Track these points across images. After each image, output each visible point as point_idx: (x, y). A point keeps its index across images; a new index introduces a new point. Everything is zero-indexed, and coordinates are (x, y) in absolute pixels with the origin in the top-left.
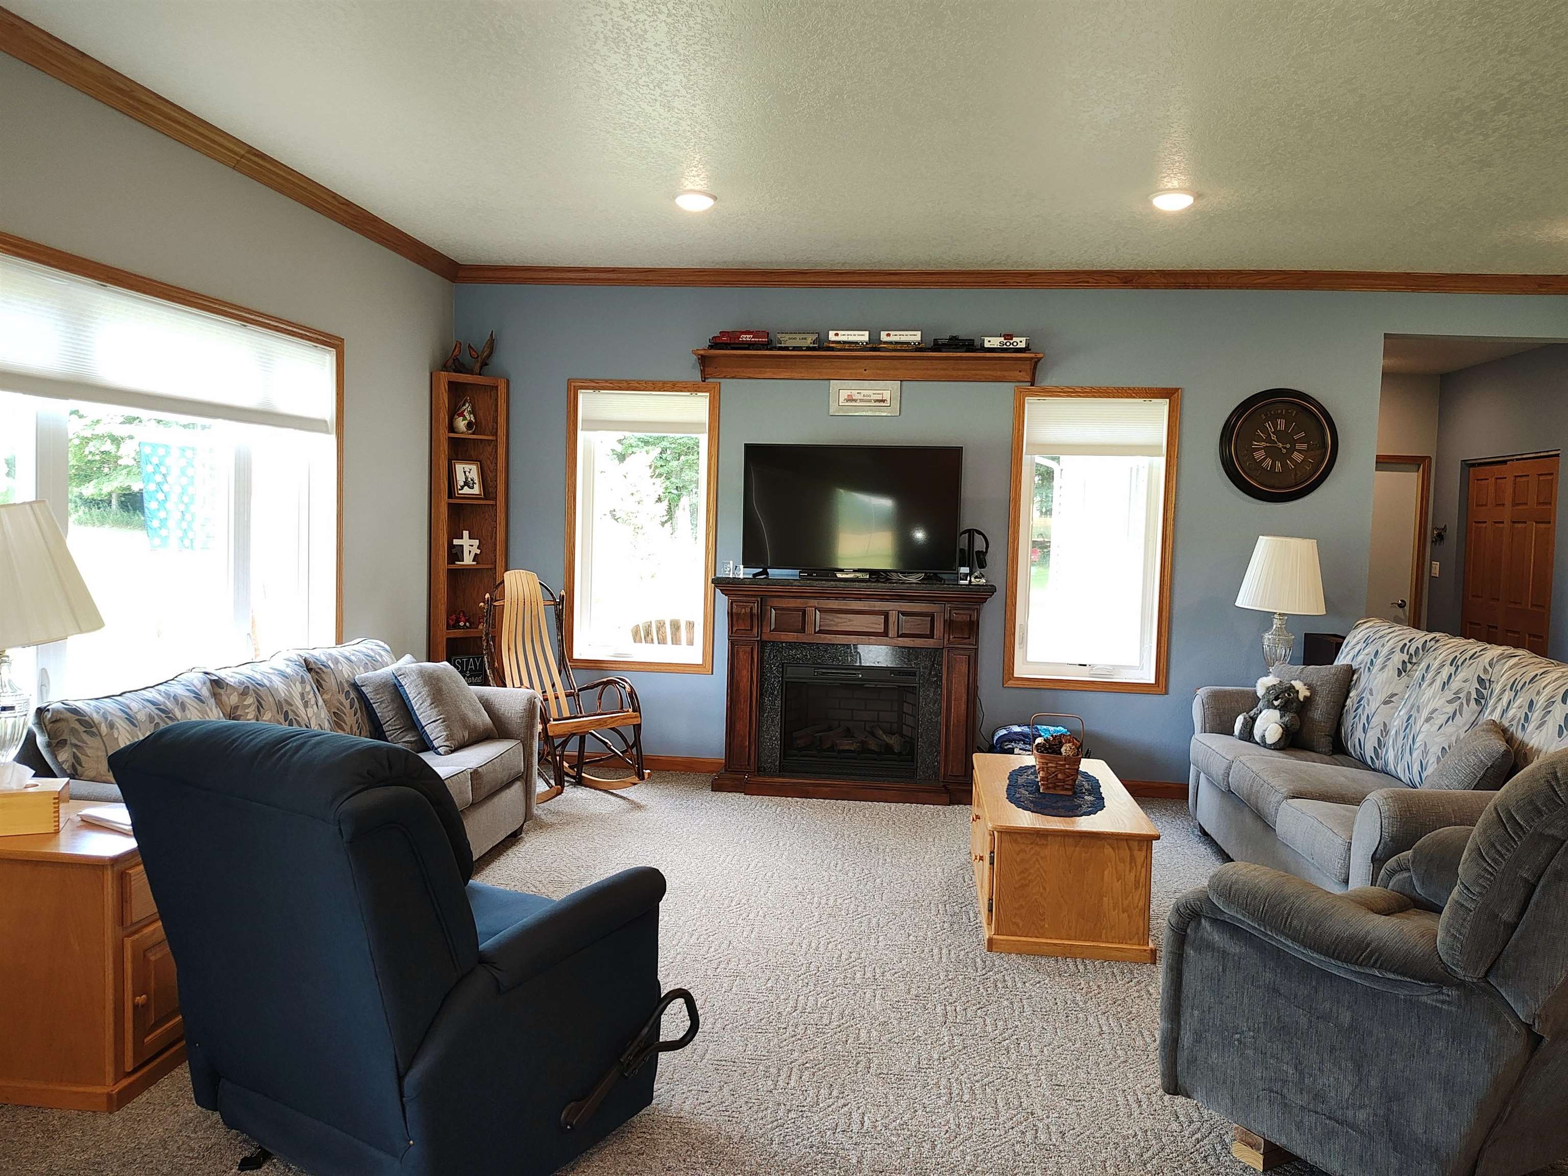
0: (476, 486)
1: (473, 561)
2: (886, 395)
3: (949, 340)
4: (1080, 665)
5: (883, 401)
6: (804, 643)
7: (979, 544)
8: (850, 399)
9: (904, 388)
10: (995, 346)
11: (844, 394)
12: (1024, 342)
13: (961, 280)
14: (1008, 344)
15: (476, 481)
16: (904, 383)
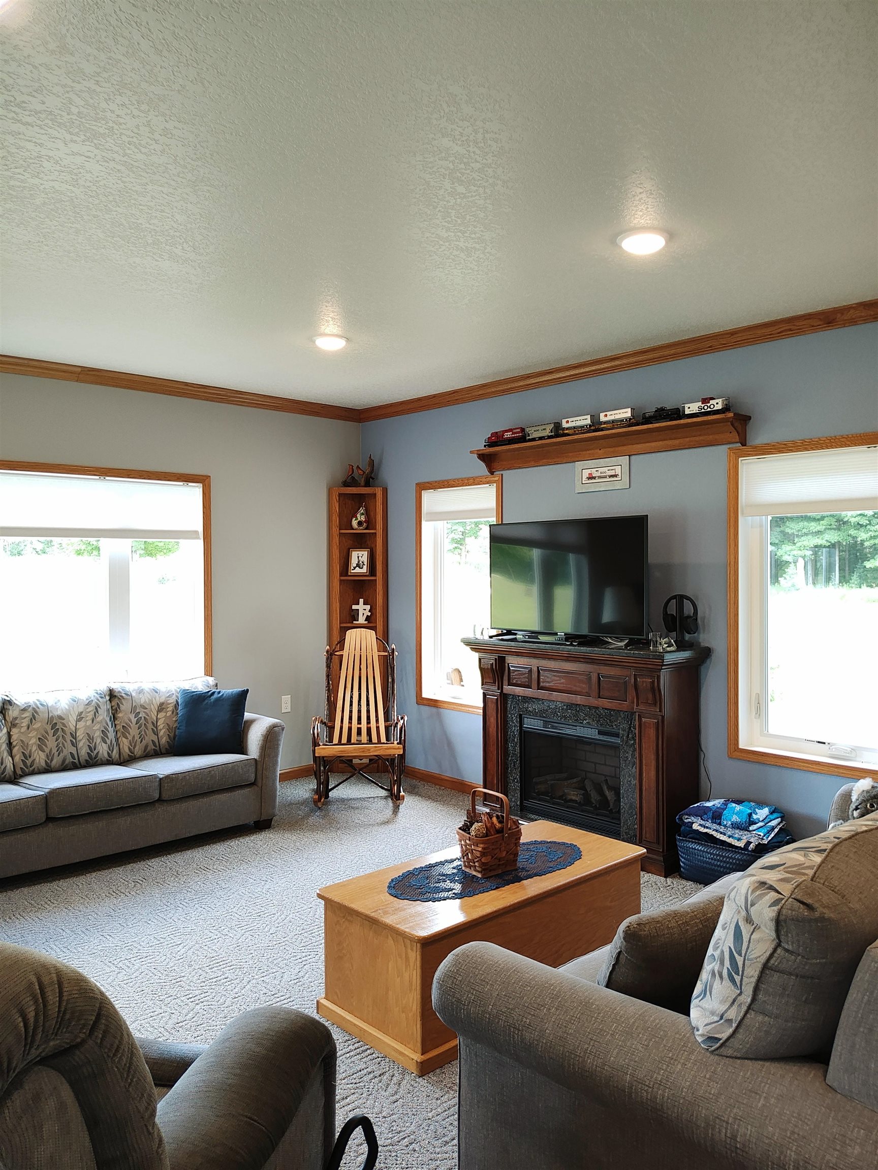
0: (365, 567)
1: (365, 621)
2: (618, 470)
3: (656, 411)
4: (819, 742)
5: (616, 476)
6: (533, 698)
7: (688, 609)
8: (591, 477)
9: (632, 462)
10: (695, 412)
11: (586, 473)
12: (720, 404)
13: (672, 352)
14: (706, 407)
15: (366, 563)
16: (633, 457)
